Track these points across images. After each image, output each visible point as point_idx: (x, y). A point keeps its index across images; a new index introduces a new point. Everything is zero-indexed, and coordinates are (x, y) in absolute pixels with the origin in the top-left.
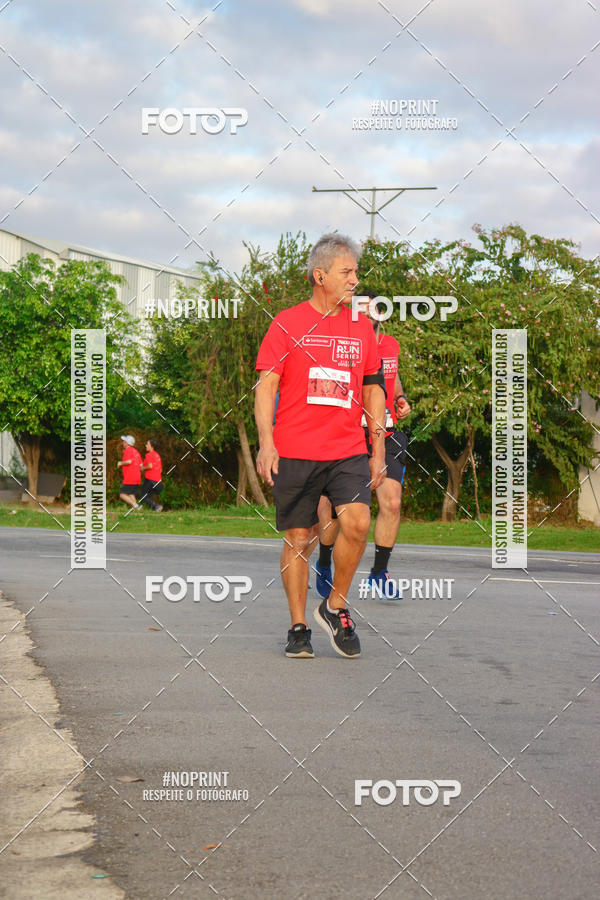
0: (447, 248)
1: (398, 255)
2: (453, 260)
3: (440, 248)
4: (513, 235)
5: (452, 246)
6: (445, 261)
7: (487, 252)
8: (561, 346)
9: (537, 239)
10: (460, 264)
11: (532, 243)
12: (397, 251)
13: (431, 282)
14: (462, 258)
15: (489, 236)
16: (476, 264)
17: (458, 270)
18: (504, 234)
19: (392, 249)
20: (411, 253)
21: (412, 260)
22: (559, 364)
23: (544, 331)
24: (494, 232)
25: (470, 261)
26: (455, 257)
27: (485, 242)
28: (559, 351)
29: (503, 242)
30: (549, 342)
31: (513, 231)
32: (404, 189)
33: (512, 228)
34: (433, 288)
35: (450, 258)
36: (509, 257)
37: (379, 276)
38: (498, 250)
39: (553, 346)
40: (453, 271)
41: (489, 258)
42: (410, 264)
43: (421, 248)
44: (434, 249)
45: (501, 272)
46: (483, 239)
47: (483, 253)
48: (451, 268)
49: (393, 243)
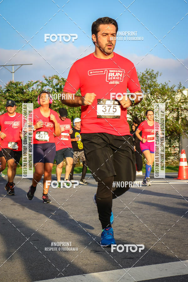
0: (35, 83)
1: (20, 86)
2: (37, 86)
3: (33, 83)
4: (55, 78)
5: (37, 82)
6: (35, 87)
7: (48, 84)
8: (71, 112)
9: (63, 79)
10: (40, 87)
11: (61, 80)
12: (20, 84)
13: (30, 93)
14: (40, 86)
15: (48, 79)
16: (44, 87)
17: (39, 89)
18: (53, 78)
19: (18, 84)
20: (24, 85)
21: (25, 87)
22: (71, 117)
23: (66, 107)
24: (49, 77)
25: (43, 87)
26: (38, 85)
27: (47, 80)
28: (71, 113)
29: (52, 81)
30: (68, 110)
31: (55, 77)
32: (22, 65)
33: (55, 76)
34: (31, 95)
35: (36, 86)
36: (54, 85)
37: (14, 92)
38: (51, 83)
39: (69, 112)
40: (38, 90)
41: (48, 85)
42: (24, 88)
43: (27, 83)
44: (31, 83)
45: (52, 89)
46: (46, 80)
47: (46, 84)
48: (37, 88)
49: (18, 82)
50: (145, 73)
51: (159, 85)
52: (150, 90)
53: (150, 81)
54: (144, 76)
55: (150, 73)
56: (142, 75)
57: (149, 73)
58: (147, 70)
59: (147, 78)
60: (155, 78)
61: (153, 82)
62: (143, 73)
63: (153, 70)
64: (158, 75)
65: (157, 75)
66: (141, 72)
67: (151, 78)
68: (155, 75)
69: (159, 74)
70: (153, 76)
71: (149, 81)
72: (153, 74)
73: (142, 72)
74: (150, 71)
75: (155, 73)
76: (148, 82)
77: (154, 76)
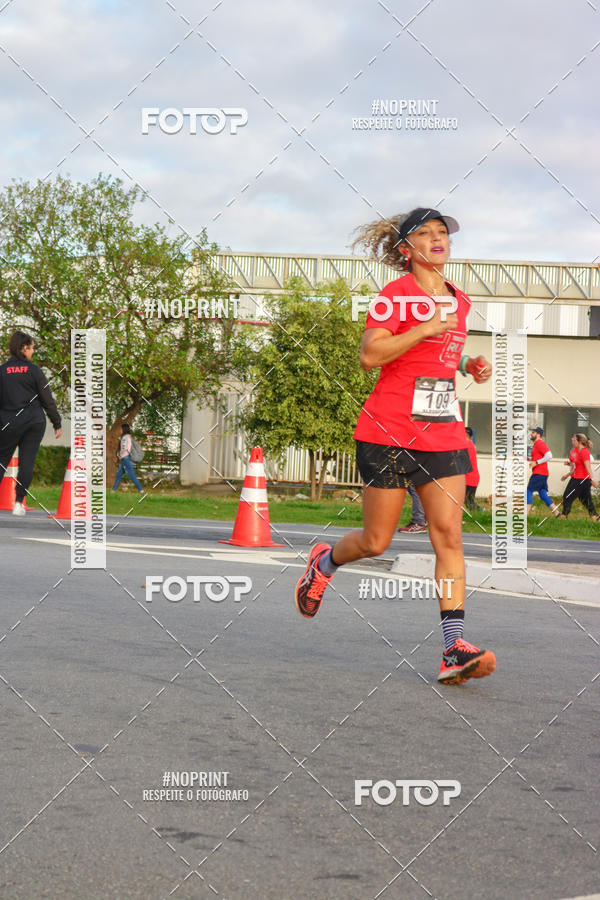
50: (92, 186)
51: (138, 229)
52: (107, 242)
53: (109, 213)
54: (90, 198)
55: (110, 190)
56: (81, 192)
57: (105, 188)
58: (102, 179)
59: (98, 203)
60: (124, 205)
61: (116, 217)
62: (84, 188)
63: (119, 181)
64: (134, 198)
65: (131, 197)
66: (79, 184)
67: (112, 206)
68: (127, 199)
69: (139, 195)
70: (118, 198)
71: (104, 214)
72: (120, 193)
73: (84, 183)
74: (110, 184)
75: (126, 188)
76: (100, 215)
77: (122, 201)
